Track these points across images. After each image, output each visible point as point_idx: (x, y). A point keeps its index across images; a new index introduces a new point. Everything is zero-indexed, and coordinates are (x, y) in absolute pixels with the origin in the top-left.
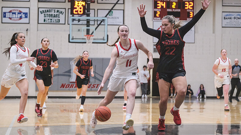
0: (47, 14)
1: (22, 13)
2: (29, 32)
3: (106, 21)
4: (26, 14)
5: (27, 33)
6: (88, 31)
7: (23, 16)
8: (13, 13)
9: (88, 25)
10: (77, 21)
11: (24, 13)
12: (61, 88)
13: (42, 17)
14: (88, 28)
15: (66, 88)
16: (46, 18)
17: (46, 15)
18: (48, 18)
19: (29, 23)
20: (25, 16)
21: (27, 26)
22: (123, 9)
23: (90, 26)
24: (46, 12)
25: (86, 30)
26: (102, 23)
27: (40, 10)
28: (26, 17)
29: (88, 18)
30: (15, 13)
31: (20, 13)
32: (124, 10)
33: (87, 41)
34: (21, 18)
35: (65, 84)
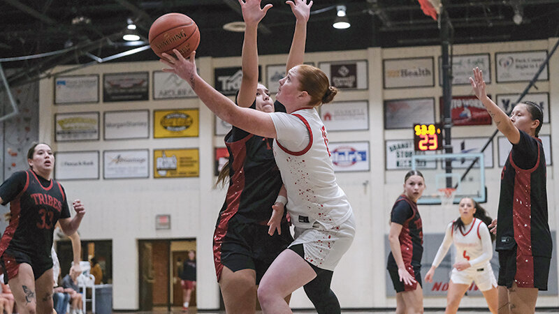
0: (402, 153)
1: (356, 153)
2: (368, 186)
3: (481, 161)
4: (363, 154)
5: (365, 189)
6: (449, 181)
7: (359, 157)
8: (340, 154)
9: (449, 169)
10: (460, 163)
11: (359, 153)
12: (433, 290)
13: (392, 157)
14: (449, 175)
15: (443, 290)
16: (400, 159)
17: (400, 154)
18: (404, 158)
19: (369, 170)
20: (362, 157)
21: (364, 176)
22: (549, 133)
23: (453, 171)
24: (399, 147)
25: (445, 180)
26: (476, 165)
27: (390, 144)
28: (364, 159)
29: (449, 156)
30: (343, 154)
31: (353, 152)
32: (550, 136)
33: (443, 200)
34: (354, 161)
35: (441, 284)
